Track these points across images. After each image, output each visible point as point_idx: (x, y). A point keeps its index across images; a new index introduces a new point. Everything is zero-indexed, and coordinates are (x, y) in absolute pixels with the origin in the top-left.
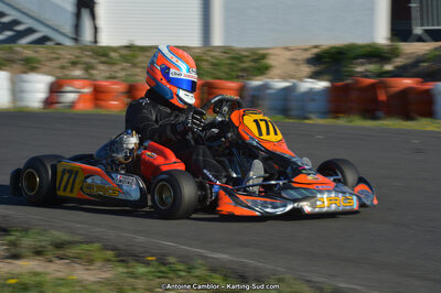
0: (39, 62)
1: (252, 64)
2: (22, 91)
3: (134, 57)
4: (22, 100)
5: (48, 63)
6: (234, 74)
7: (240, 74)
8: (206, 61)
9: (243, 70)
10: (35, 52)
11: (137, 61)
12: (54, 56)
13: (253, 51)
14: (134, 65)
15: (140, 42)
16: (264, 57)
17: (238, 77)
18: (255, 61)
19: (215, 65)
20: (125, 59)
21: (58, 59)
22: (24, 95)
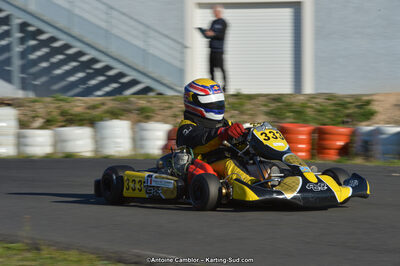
0: (153, 111)
1: (356, 110)
2: (142, 139)
3: (242, 105)
4: (142, 147)
5: (161, 112)
6: (340, 119)
7: (345, 119)
8: (311, 107)
9: (348, 116)
10: (149, 102)
11: (245, 108)
12: (167, 105)
13: (357, 98)
14: (242, 113)
15: (246, 91)
16: (368, 103)
17: (343, 123)
18: (359, 107)
19: (320, 111)
20: (233, 107)
21: (170, 108)
22: (144, 143)
